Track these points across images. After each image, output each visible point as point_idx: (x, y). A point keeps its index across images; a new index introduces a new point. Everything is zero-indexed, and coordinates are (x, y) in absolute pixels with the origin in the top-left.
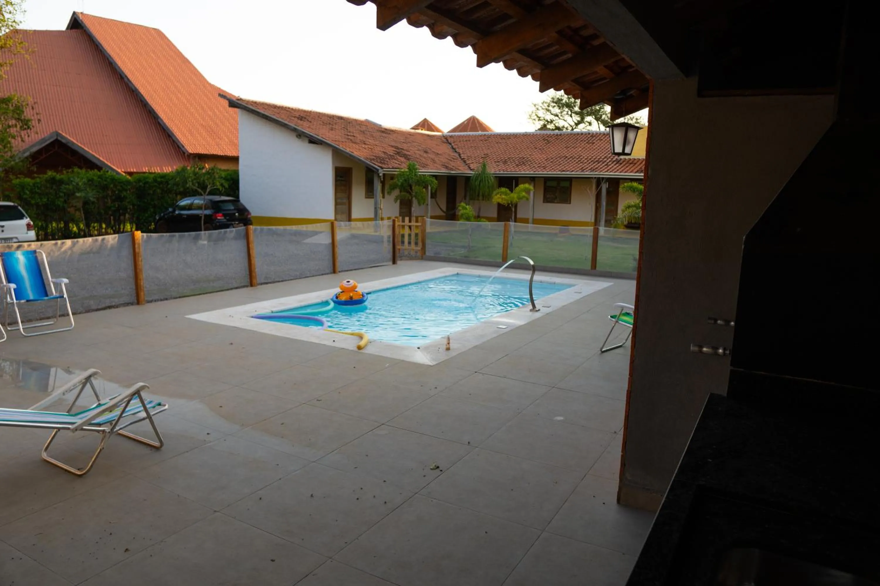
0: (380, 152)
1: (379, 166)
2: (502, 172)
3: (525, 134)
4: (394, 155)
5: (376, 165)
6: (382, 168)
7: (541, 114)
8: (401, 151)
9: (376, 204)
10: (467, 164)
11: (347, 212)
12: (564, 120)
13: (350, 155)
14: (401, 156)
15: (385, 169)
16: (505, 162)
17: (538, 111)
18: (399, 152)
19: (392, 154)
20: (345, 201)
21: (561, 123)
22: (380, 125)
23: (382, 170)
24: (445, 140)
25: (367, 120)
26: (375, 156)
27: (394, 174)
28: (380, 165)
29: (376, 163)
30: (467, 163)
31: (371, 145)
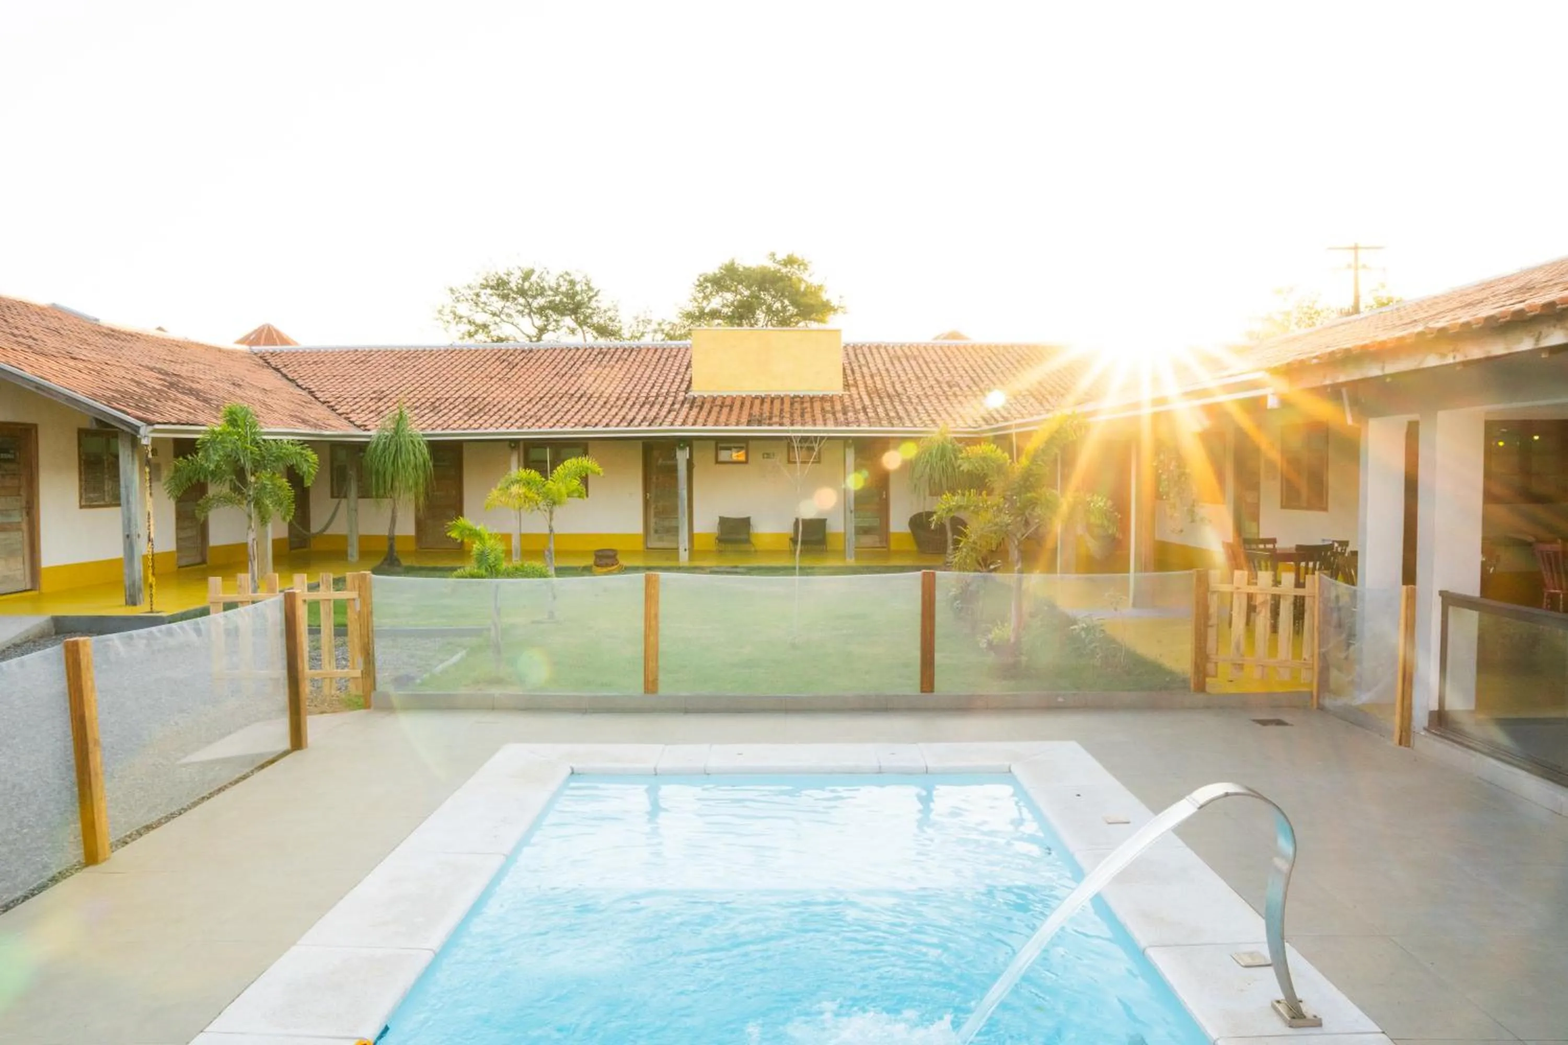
0: (125, 382)
1: (138, 418)
2: (439, 431)
3: (451, 349)
4: (165, 389)
5: (128, 414)
6: (150, 423)
7: (464, 309)
8: (179, 382)
9: (128, 523)
10: (340, 414)
11: (27, 551)
12: (512, 324)
13: (39, 387)
14: (184, 393)
15: (157, 427)
16: (434, 408)
17: (458, 305)
18: (174, 383)
19: (158, 387)
20: (18, 518)
21: (506, 330)
22: (97, 320)
23: (150, 428)
24: (261, 362)
25: (54, 304)
26: (117, 391)
27: (196, 440)
28: (140, 414)
29: (129, 410)
30: (339, 411)
31: (92, 363)
